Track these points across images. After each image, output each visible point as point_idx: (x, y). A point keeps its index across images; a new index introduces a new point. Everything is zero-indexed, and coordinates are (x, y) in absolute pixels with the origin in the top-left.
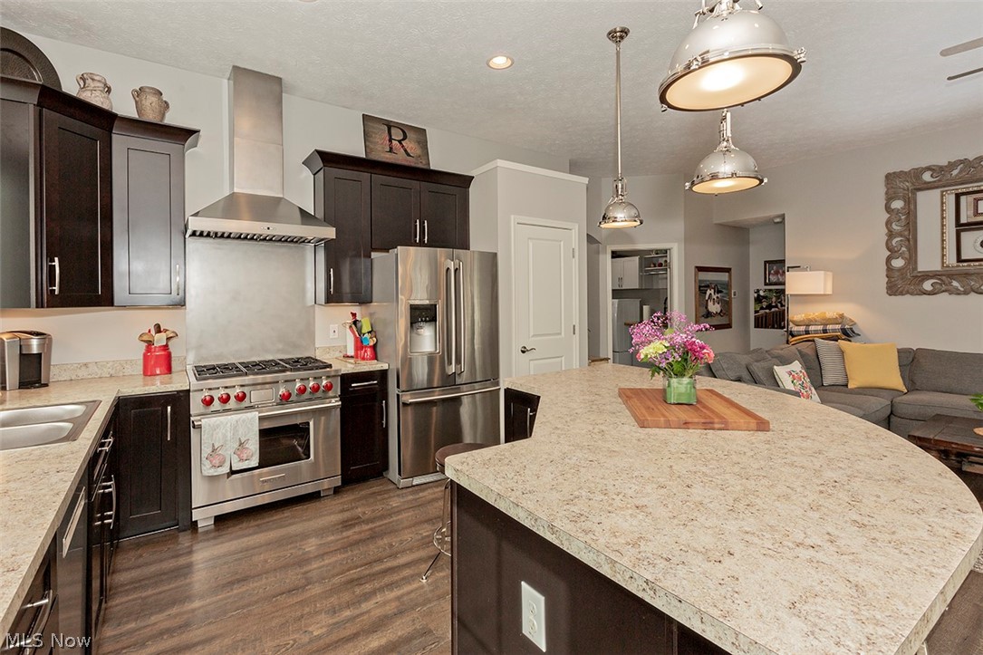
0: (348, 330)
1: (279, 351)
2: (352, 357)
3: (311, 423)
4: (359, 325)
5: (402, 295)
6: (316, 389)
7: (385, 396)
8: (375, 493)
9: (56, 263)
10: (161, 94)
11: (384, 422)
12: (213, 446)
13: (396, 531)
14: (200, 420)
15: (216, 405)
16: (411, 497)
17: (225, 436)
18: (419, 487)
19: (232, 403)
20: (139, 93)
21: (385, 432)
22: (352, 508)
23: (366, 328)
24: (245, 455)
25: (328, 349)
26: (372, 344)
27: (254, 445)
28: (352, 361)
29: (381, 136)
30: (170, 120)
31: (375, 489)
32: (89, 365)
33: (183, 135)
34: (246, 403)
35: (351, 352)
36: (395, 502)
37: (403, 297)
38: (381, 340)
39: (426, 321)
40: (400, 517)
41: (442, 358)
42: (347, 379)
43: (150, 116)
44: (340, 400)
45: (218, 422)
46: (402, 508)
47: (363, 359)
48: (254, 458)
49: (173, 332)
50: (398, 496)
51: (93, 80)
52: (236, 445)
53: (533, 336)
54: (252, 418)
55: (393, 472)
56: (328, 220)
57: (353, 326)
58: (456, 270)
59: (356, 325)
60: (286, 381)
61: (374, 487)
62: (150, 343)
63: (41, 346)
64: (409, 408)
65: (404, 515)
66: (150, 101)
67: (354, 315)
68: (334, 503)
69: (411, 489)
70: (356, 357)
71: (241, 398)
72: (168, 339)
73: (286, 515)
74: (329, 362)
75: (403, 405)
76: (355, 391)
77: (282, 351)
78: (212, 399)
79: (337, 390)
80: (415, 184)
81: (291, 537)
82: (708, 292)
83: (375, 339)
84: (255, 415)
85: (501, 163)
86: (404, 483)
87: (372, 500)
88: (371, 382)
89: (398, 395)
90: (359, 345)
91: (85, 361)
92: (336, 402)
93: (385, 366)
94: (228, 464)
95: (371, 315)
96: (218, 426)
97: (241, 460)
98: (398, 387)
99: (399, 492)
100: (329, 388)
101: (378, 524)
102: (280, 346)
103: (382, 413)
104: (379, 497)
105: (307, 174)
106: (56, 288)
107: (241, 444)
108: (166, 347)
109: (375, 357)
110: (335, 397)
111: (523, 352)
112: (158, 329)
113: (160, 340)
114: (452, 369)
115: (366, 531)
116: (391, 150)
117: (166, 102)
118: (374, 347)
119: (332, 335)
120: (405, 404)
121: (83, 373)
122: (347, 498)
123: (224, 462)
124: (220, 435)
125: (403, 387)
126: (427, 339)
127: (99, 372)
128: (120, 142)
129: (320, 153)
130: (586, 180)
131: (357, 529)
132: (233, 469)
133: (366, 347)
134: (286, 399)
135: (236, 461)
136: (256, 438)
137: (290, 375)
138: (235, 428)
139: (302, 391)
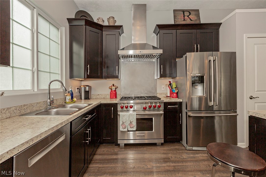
0: (168, 87)
1: (145, 94)
2: (169, 97)
3: (153, 119)
4: (171, 85)
5: (188, 72)
6: (155, 107)
7: (181, 112)
8: (176, 149)
9: (89, 66)
10: (114, 18)
11: (180, 122)
12: (123, 122)
13: (185, 171)
14: (120, 113)
15: (125, 109)
16: (192, 155)
17: (126, 119)
18: (195, 152)
19: (129, 109)
20: (109, 18)
21: (181, 126)
22: (167, 154)
23: (174, 86)
24: (132, 126)
25: (161, 94)
26: (176, 92)
27: (134, 123)
28: (169, 98)
30: (116, 24)
31: (177, 147)
32: (99, 95)
33: (119, 28)
34: (133, 109)
35: (169, 95)
36: (185, 156)
37: (189, 73)
38: (180, 91)
39: (199, 83)
40: (187, 164)
41: (206, 99)
42: (166, 104)
43: (111, 24)
44: (164, 112)
45: (124, 114)
46: (188, 160)
47: (173, 97)
48: (134, 128)
49: (117, 86)
50: (186, 153)
51: (100, 19)
52: (129, 122)
53: (256, 91)
54: (134, 114)
55: (184, 142)
56: (160, 48)
57: (169, 86)
58: (214, 61)
59: (170, 85)
60: (145, 103)
61: (176, 146)
62: (111, 89)
63: (88, 89)
64: (191, 118)
65: (189, 164)
66: (111, 20)
67: (170, 82)
68: (161, 149)
69: (191, 151)
70: (170, 96)
71: (131, 107)
72: (116, 88)
73: (144, 149)
74: (160, 98)
75: (188, 117)
76: (169, 109)
77: (147, 94)
78: (123, 107)
79: (162, 108)
80: (194, 31)
81: (144, 159)
83: (177, 90)
85: (237, 11)
86: (188, 148)
87: (175, 152)
88: (176, 106)
89: (186, 112)
90: (171, 92)
91: (99, 94)
92: (162, 112)
93: (181, 100)
94: (127, 128)
95: (176, 82)
96: (124, 116)
97: (131, 128)
98: (186, 109)
99: (186, 151)
100: (159, 107)
101: (177, 164)
102: (146, 92)
103: (180, 118)
104: (178, 152)
106: (88, 73)
107: (131, 122)
108: (115, 91)
109: (177, 97)
110: (162, 110)
111: (251, 98)
112: (114, 85)
113: (114, 88)
114: (211, 104)
115: (172, 166)
117: (115, 20)
118: (177, 93)
119: (162, 89)
120: (189, 116)
121: (98, 97)
122: (166, 148)
123: (126, 127)
124: (125, 118)
125: (188, 109)
126: (199, 91)
127: (101, 97)
129: (158, 25)
131: (168, 164)
132: (129, 130)
133: (174, 93)
134: (145, 109)
135: (129, 127)
136: (135, 121)
137: (147, 101)
138: (129, 117)
139: (150, 107)
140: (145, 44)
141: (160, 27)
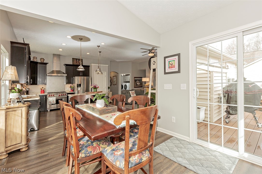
0: (70, 88)
3: (63, 99)
9: (32, 80)
10: (44, 59)
12: (50, 101)
14: (48, 98)
19: (52, 96)
20: (41, 59)
25: (67, 91)
27: (55, 101)
29: (75, 61)
30: (45, 62)
32: (34, 92)
33: (46, 64)
34: (54, 96)
35: (70, 91)
37: (76, 83)
38: (74, 89)
43: (42, 62)
45: (50, 98)
48: (55, 103)
49: (45, 88)
56: (66, 74)
58: (84, 79)
62: (42, 89)
66: (42, 60)
67: (71, 86)
71: (54, 95)
78: (50, 96)
82: (137, 81)
84: (55, 97)
85: (92, 64)
93: (74, 92)
95: (73, 86)
105: (64, 66)
106: (31, 83)
108: (44, 90)
110: (66, 96)
112: (43, 88)
113: (43, 89)
116: (77, 63)
119: (68, 89)
128: (38, 65)
129: (65, 64)
130: (108, 65)
132: (52, 104)
134: (59, 96)
135: (53, 102)
136: (55, 100)
137: (60, 93)
138: (53, 99)
139: (62, 95)
140: (60, 71)
141: (67, 65)
